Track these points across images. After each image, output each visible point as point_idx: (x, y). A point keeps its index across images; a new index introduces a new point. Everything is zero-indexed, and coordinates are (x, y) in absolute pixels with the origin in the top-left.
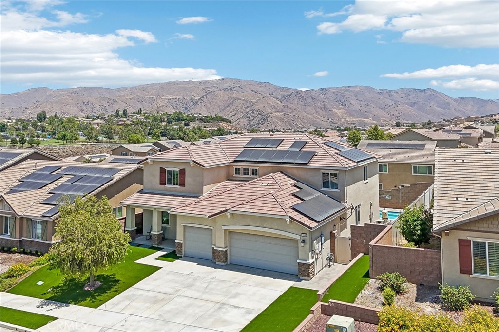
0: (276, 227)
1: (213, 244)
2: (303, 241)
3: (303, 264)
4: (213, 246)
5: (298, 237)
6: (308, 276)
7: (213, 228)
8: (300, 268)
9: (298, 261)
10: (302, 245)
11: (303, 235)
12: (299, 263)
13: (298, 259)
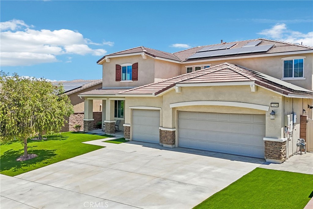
0: (236, 99)
1: (161, 125)
2: (273, 113)
3: (273, 142)
4: (160, 128)
5: (266, 109)
6: (279, 158)
7: (160, 109)
8: (268, 147)
9: (265, 139)
10: (272, 117)
11: (272, 105)
12: (266, 142)
13: (265, 137)
